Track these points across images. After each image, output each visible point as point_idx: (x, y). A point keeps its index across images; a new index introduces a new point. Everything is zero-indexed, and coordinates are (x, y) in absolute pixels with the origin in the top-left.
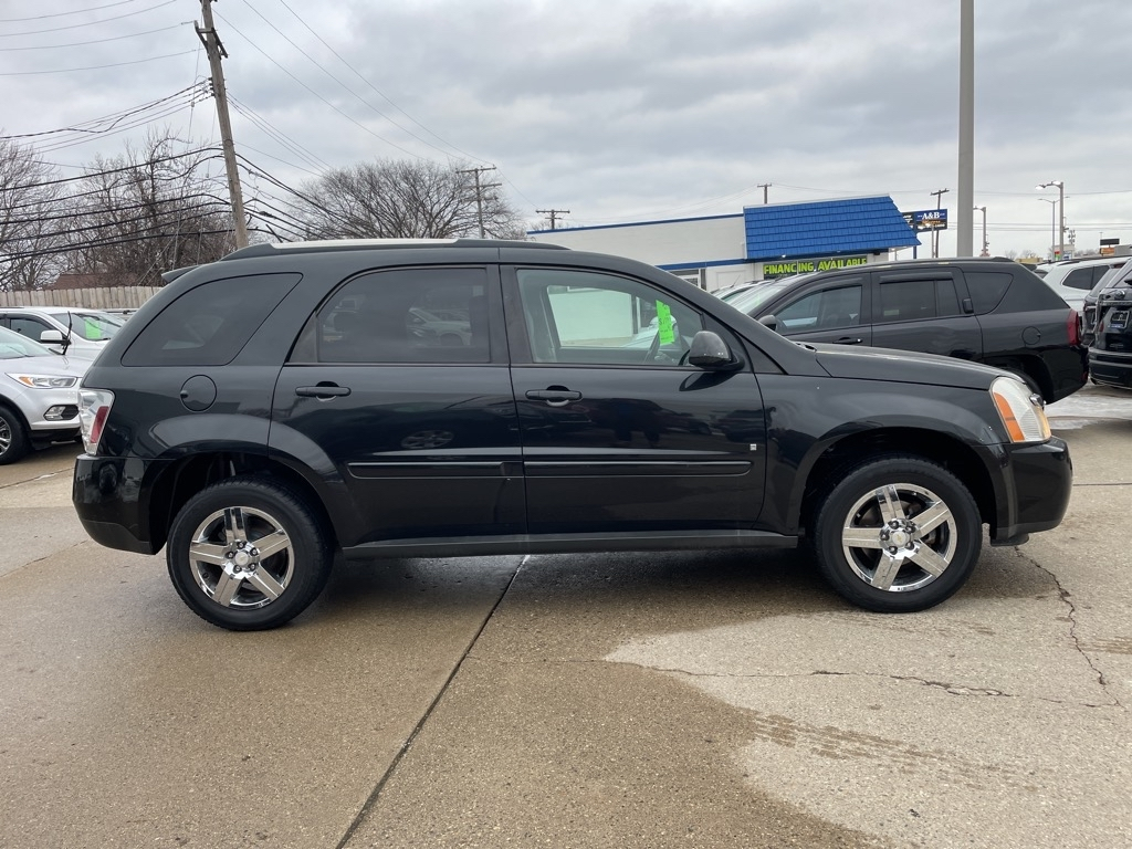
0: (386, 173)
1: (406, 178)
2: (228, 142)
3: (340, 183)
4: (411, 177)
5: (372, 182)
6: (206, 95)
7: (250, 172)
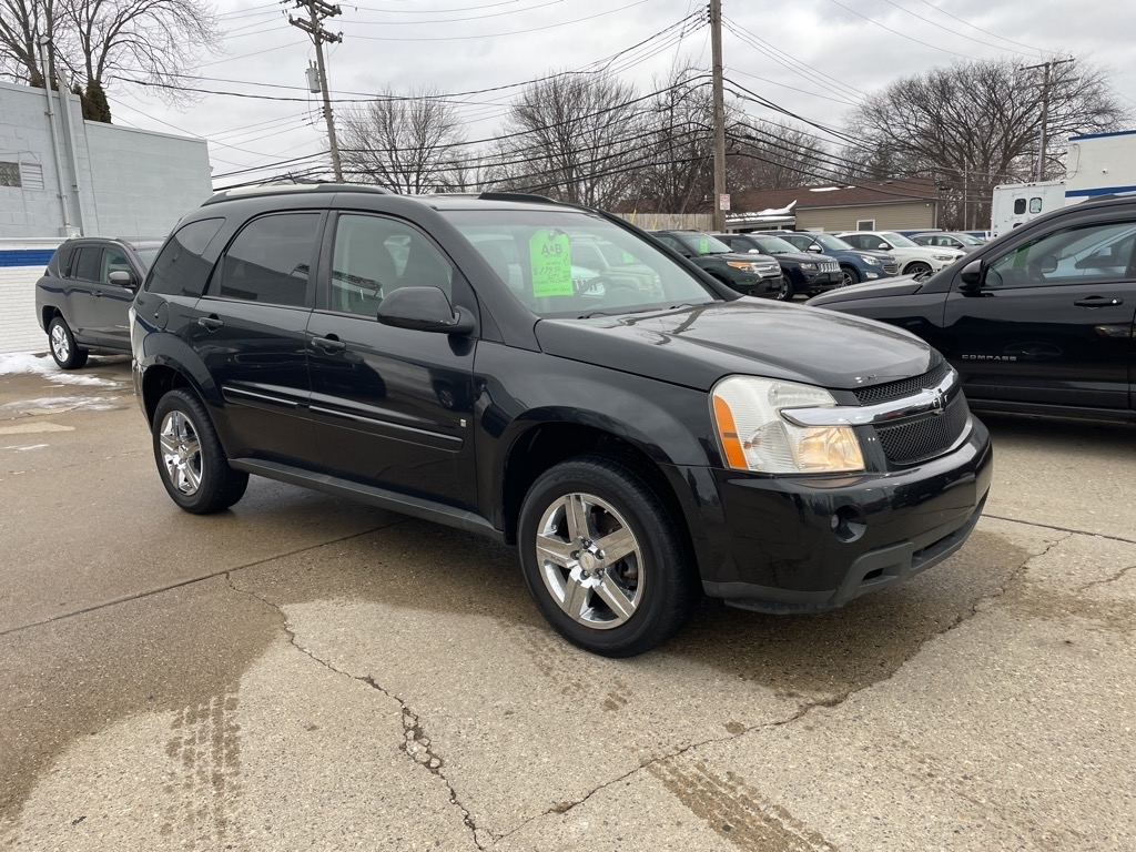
0: (961, 76)
1: (983, 81)
2: (718, 68)
3: (910, 94)
4: (991, 78)
5: (944, 89)
6: (704, 23)
7: (738, 96)
